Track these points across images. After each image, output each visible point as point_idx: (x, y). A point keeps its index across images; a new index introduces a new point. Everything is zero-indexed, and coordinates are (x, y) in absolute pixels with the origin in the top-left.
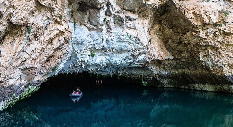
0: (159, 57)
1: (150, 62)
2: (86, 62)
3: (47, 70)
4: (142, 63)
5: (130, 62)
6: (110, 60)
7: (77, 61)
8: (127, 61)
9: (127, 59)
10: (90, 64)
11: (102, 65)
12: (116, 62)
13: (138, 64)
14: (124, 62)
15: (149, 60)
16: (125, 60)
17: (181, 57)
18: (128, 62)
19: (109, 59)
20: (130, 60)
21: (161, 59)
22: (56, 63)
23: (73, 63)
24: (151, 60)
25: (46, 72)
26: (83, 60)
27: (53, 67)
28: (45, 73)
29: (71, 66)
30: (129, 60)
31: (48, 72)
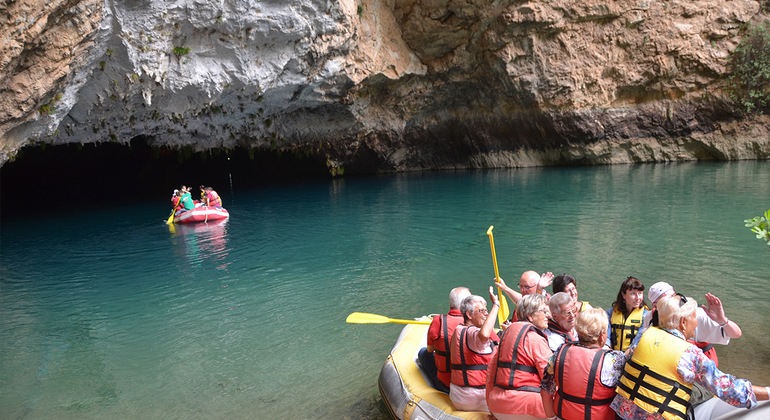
0: (385, 68)
1: (359, 85)
2: (158, 79)
3: (20, 108)
4: (334, 90)
5: (298, 82)
6: (238, 75)
7: (128, 76)
8: (290, 81)
9: (289, 74)
10: (172, 87)
11: (212, 94)
12: (255, 83)
13: (323, 92)
14: (281, 84)
15: (356, 79)
16: (285, 78)
17: (451, 65)
18: (294, 82)
19: (235, 70)
20: (299, 76)
21: (391, 75)
22: (57, 76)
23: (113, 86)
24: (363, 77)
25: (17, 114)
26: (150, 72)
27: (42, 92)
28: (14, 119)
29: (102, 99)
30: (295, 77)
31: (24, 117)
